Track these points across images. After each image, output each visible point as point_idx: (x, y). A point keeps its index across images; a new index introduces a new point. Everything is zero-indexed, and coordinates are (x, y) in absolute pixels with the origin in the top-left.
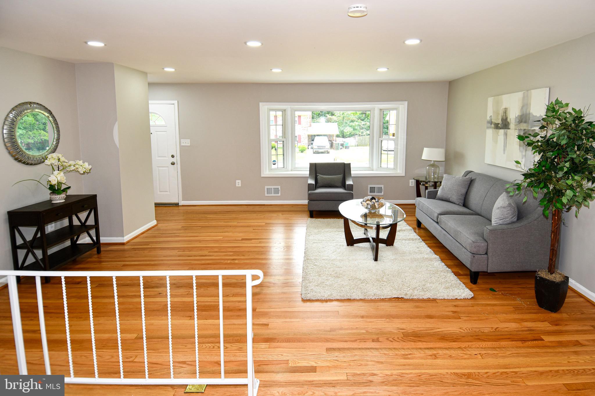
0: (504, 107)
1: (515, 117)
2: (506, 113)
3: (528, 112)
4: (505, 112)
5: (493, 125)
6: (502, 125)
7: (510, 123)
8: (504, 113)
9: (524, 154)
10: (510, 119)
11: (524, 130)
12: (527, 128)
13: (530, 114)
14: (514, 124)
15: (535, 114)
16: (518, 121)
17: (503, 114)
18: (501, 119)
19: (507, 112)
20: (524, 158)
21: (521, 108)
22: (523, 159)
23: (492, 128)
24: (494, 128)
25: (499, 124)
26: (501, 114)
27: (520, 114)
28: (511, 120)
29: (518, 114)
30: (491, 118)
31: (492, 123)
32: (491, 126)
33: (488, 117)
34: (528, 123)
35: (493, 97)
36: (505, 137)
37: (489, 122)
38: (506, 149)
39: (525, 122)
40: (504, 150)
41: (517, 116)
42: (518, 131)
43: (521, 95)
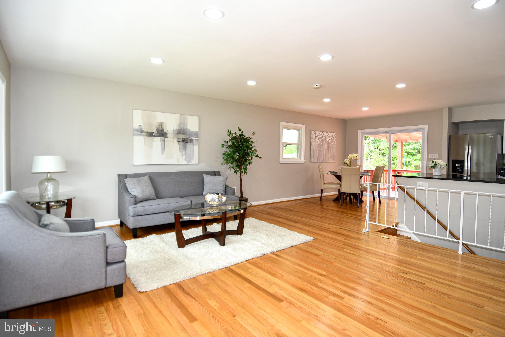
0: (159, 120)
1: (173, 130)
2: (161, 125)
3: (185, 128)
4: (160, 125)
5: (145, 134)
6: (158, 134)
7: (168, 133)
8: (159, 125)
9: (184, 153)
11: (183, 138)
12: (185, 138)
13: (187, 129)
14: (172, 134)
15: (191, 130)
16: (176, 132)
17: (158, 126)
18: (155, 129)
19: (163, 125)
20: (184, 155)
21: (178, 124)
22: (183, 157)
23: (144, 135)
24: (146, 136)
25: (154, 133)
26: (155, 126)
27: (178, 128)
28: (168, 131)
29: (176, 128)
30: (140, 127)
31: (142, 131)
32: (141, 134)
33: (136, 126)
34: (186, 134)
35: (142, 111)
36: (163, 143)
37: (137, 131)
38: (164, 151)
39: (183, 134)
40: (163, 152)
41: (175, 129)
42: (177, 139)
43: (178, 116)
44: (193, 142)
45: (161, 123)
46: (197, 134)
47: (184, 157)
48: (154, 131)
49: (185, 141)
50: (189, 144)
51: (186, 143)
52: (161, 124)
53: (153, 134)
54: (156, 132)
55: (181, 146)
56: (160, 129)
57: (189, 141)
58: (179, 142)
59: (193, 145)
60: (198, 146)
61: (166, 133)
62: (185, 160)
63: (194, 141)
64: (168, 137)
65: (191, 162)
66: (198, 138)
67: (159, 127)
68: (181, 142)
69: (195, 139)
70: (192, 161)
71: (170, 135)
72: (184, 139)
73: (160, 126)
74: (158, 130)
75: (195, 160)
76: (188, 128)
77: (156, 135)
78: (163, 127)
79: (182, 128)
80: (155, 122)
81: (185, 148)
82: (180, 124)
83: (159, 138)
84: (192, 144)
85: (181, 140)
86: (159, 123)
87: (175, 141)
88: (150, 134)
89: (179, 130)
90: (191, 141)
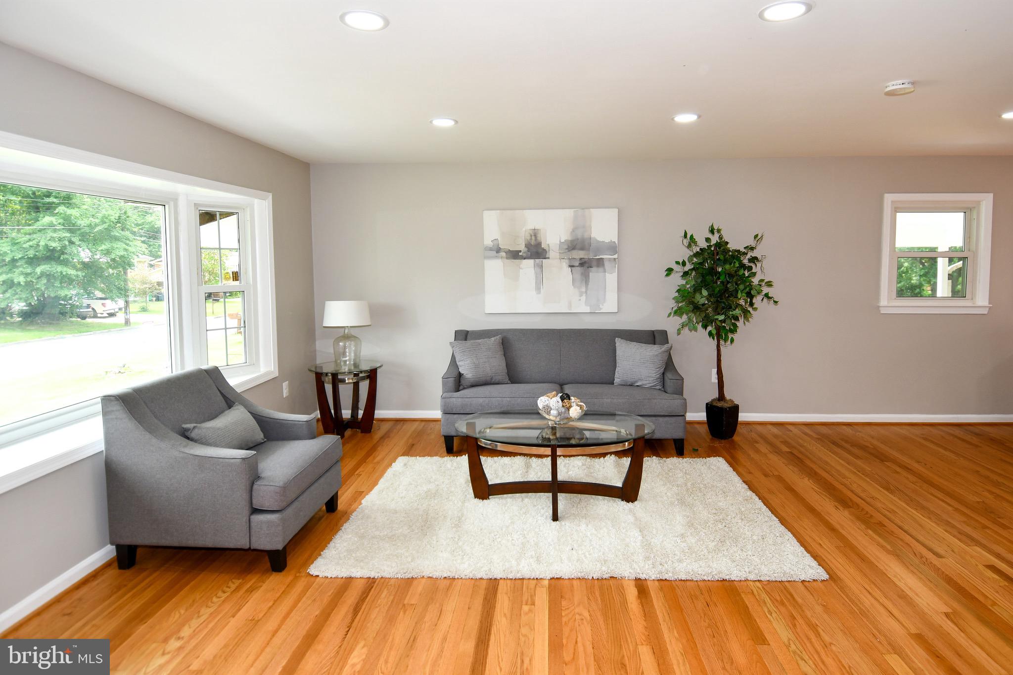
0: (530, 226)
1: (559, 243)
2: (535, 236)
3: (586, 236)
4: (533, 235)
5: (504, 254)
6: (529, 253)
7: (549, 250)
8: (531, 236)
9: (584, 290)
10: (549, 245)
11: (581, 259)
12: (586, 257)
13: (590, 238)
14: (558, 252)
15: (600, 239)
16: (566, 247)
17: (529, 238)
18: (524, 243)
19: (538, 235)
20: (584, 295)
21: (571, 230)
22: (582, 297)
23: (502, 257)
24: (508, 258)
25: (520, 251)
26: (524, 238)
27: (570, 239)
29: (566, 239)
30: (495, 242)
31: (498, 250)
32: (497, 255)
33: (488, 242)
34: (589, 250)
35: (498, 211)
36: (539, 270)
37: (491, 249)
38: (542, 287)
39: (582, 249)
40: (538, 289)
41: (563, 241)
42: (567, 261)
43: (569, 213)
44: (603, 265)
45: (536, 231)
46: (613, 248)
47: (584, 298)
48: (522, 247)
49: (585, 264)
50: (594, 269)
51: (588, 268)
52: (535, 233)
53: (520, 254)
54: (526, 249)
55: (578, 276)
56: (533, 242)
57: (594, 263)
58: (571, 266)
59: (605, 272)
60: (615, 274)
61: (544, 251)
62: (587, 303)
63: (607, 264)
64: (549, 258)
65: (601, 309)
66: (616, 256)
67: (531, 239)
68: (577, 266)
69: (610, 260)
70: (601, 306)
71: (553, 253)
72: (583, 260)
73: (533, 238)
74: (528, 246)
75: (610, 304)
76: (592, 236)
77: (525, 255)
78: (538, 238)
79: (579, 237)
80: (524, 229)
81: (586, 278)
82: (573, 231)
83: (530, 262)
84: (601, 269)
85: (577, 264)
86: (531, 232)
87: (565, 265)
88: (515, 255)
89: (572, 241)
90: (600, 263)
